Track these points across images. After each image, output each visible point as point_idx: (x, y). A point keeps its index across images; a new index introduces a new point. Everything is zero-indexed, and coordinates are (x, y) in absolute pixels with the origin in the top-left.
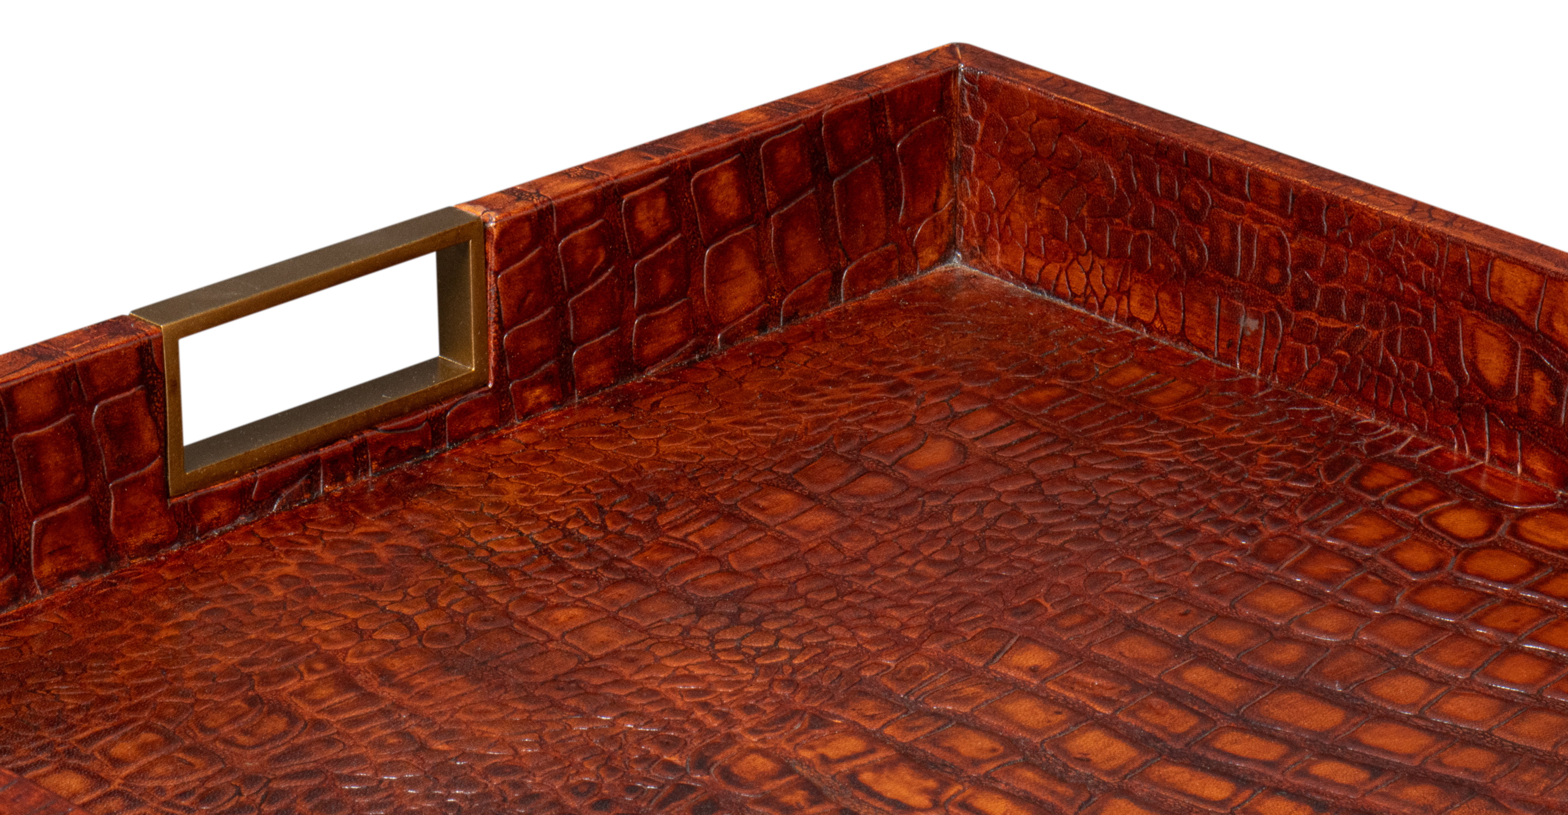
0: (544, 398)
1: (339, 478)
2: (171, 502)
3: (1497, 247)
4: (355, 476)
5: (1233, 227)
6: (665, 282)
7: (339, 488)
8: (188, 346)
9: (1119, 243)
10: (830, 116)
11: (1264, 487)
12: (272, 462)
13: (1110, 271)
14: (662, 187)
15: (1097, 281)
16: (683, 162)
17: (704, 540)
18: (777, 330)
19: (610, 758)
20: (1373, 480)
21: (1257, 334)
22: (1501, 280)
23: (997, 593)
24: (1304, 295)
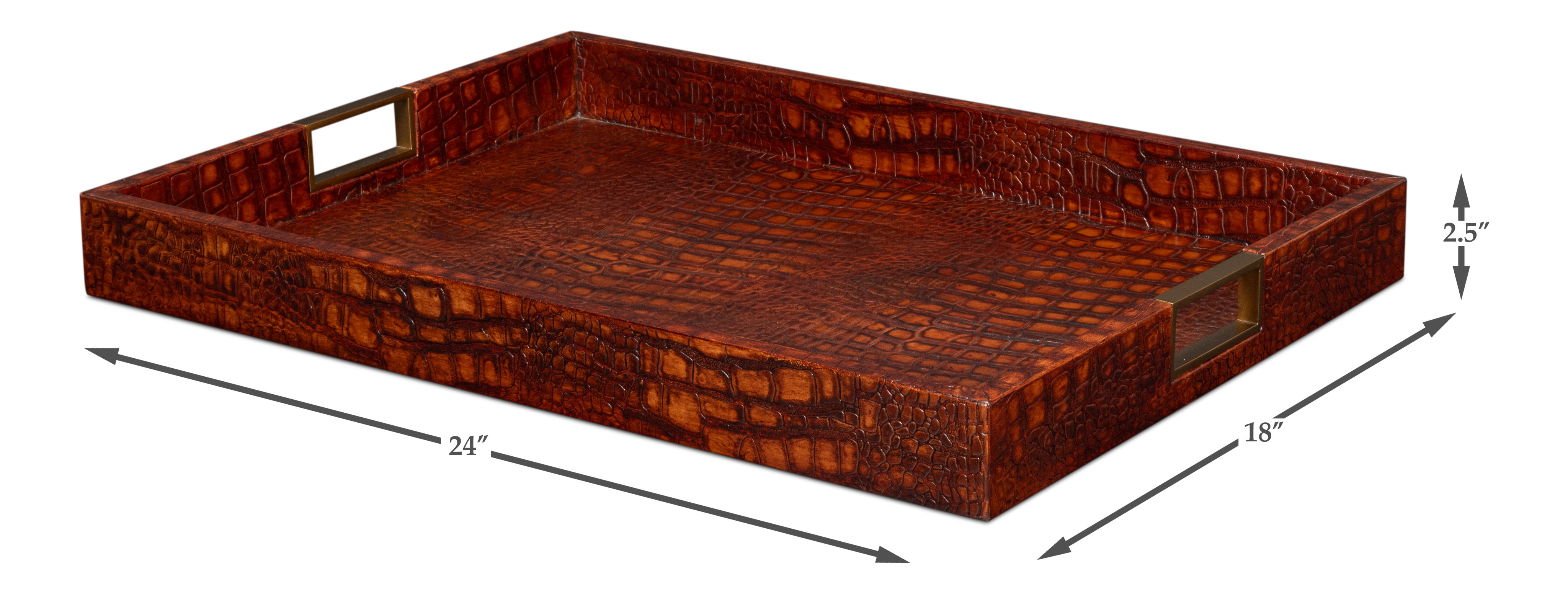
0: (436, 162)
1: (367, 189)
2: (311, 194)
3: (792, 75)
4: (373, 188)
5: (689, 84)
6: (476, 118)
7: (368, 193)
8: (315, 134)
9: (644, 98)
10: (531, 56)
11: (713, 171)
12: (344, 180)
13: (641, 109)
14: (473, 80)
15: (636, 114)
16: (480, 71)
17: (510, 198)
18: (516, 140)
19: (498, 255)
20: (755, 166)
21: (702, 124)
22: (795, 87)
23: (624, 205)
24: (719, 106)
